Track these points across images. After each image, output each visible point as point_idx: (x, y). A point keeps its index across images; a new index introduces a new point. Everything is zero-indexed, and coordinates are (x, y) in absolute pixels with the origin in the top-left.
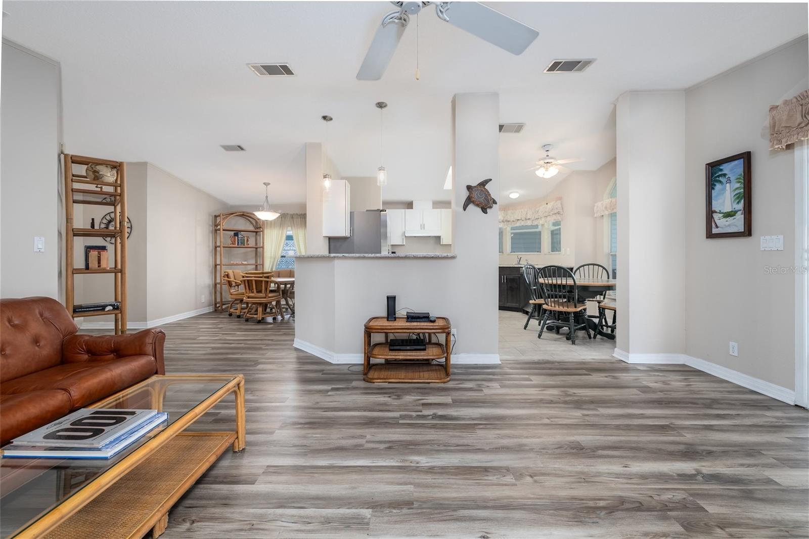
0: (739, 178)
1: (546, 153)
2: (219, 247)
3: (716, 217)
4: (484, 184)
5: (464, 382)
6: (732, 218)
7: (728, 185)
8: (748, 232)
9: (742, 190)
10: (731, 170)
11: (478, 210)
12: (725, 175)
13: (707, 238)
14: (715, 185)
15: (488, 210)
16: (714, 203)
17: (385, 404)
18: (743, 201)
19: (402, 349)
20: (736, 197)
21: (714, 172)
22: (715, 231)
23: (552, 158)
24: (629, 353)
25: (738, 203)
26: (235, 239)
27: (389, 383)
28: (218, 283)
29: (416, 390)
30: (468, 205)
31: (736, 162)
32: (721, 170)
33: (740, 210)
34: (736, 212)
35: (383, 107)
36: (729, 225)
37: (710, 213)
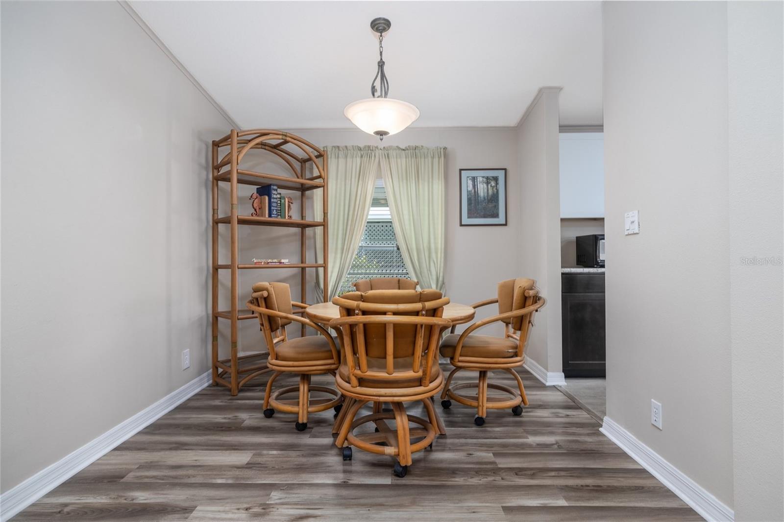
2: (227, 221)
26: (262, 202)
28: (225, 315)
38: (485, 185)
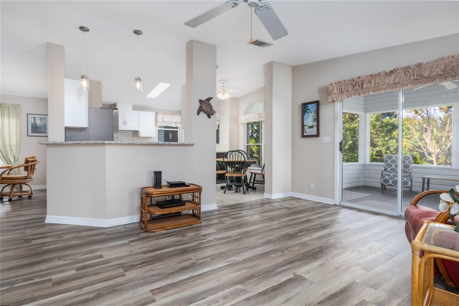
0: (315, 112)
1: (223, 85)
3: (306, 128)
4: (209, 99)
5: (211, 220)
6: (312, 129)
7: (310, 114)
8: (318, 135)
9: (316, 117)
10: (312, 107)
11: (205, 116)
12: (309, 109)
13: (302, 137)
14: (305, 114)
15: (211, 116)
16: (305, 122)
17: (180, 241)
18: (316, 122)
19: (170, 206)
20: (314, 119)
21: (305, 107)
22: (305, 134)
23: (226, 88)
24: (272, 194)
25: (314, 122)
27: (167, 230)
29: (190, 230)
30: (200, 112)
31: (314, 104)
32: (308, 107)
33: (315, 125)
34: (314, 126)
35: (139, 34)
36: (311, 132)
37: (303, 126)
38: (40, 121)
